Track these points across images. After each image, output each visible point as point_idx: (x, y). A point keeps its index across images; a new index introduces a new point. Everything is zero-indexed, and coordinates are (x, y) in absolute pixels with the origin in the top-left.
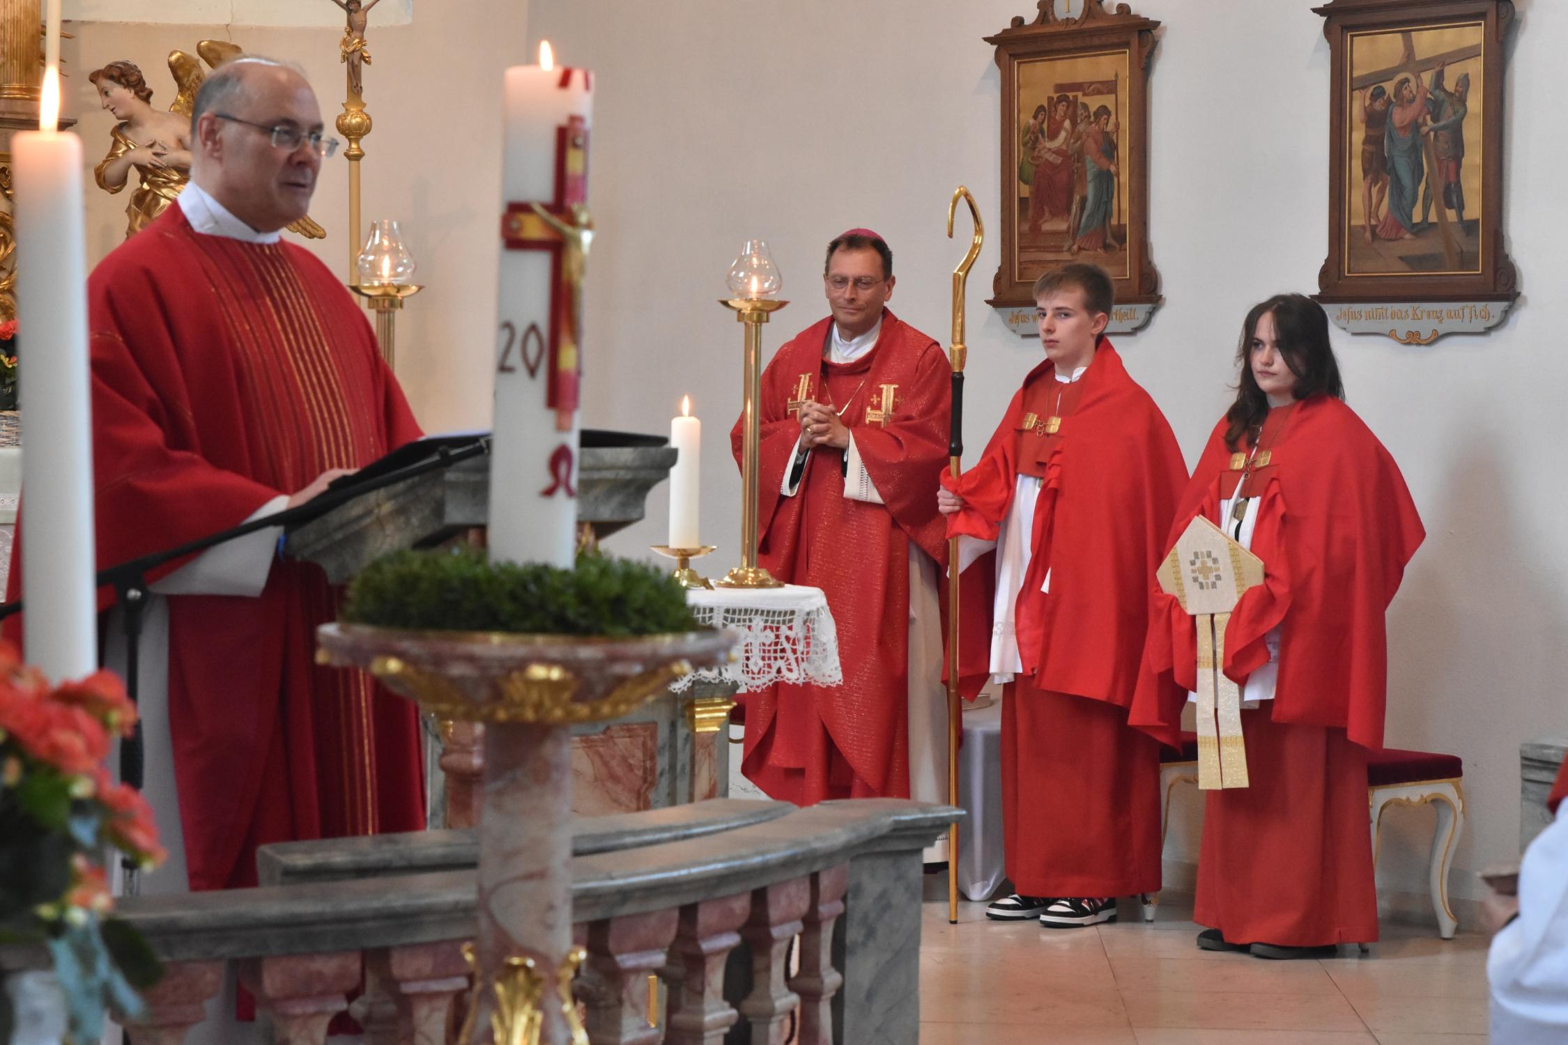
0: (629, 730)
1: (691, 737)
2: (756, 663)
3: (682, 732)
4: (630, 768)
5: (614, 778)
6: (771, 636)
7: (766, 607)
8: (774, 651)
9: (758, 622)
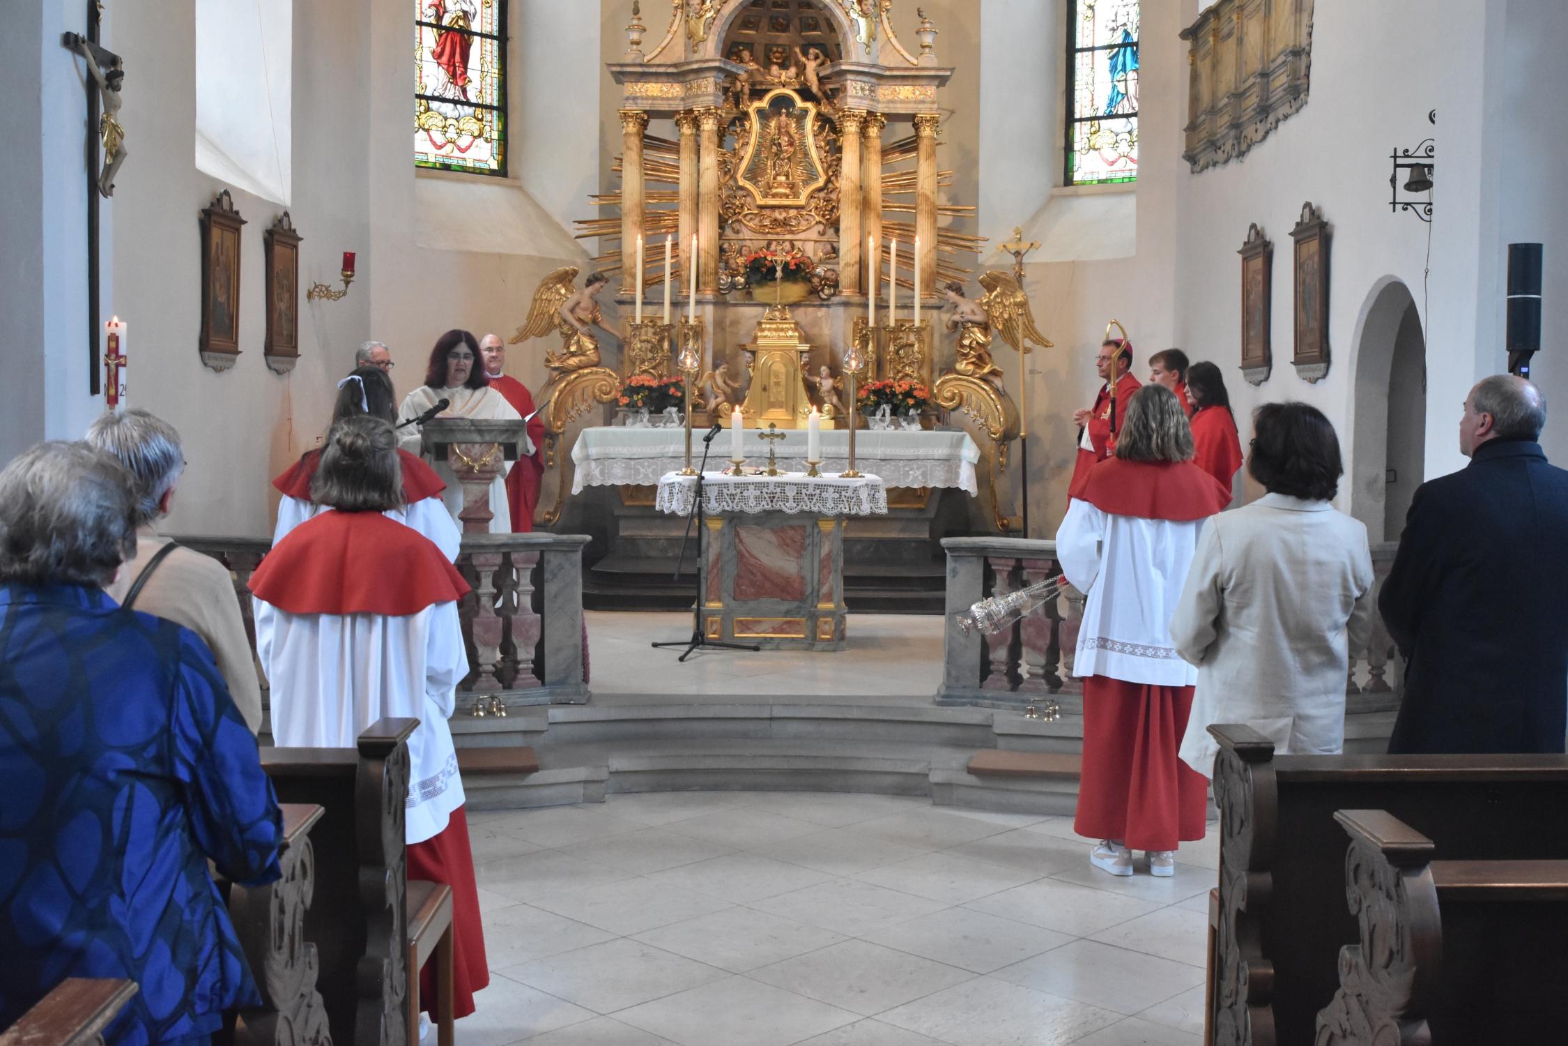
0: (793, 528)
1: (819, 532)
2: (830, 504)
3: (816, 531)
4: (794, 542)
5: (787, 545)
6: (838, 495)
7: (835, 484)
8: (837, 501)
9: (831, 490)
